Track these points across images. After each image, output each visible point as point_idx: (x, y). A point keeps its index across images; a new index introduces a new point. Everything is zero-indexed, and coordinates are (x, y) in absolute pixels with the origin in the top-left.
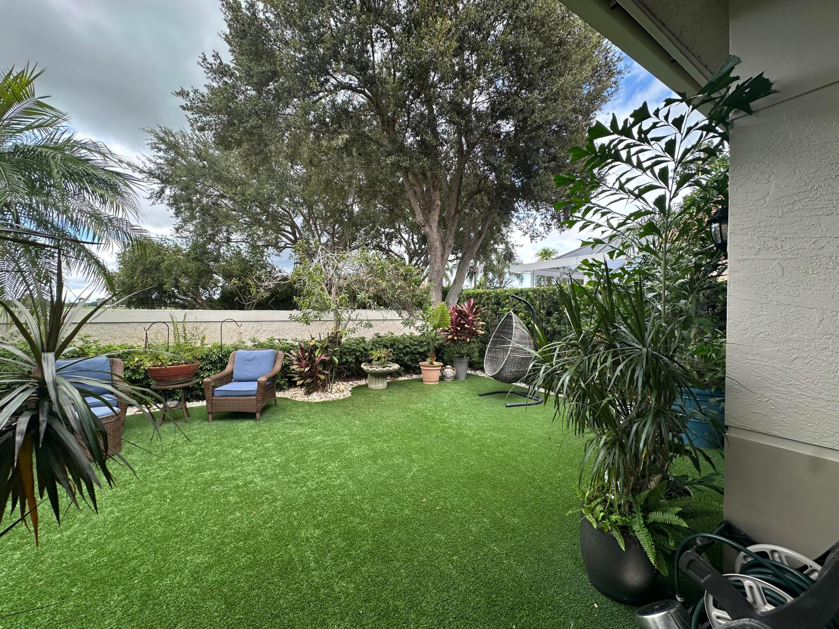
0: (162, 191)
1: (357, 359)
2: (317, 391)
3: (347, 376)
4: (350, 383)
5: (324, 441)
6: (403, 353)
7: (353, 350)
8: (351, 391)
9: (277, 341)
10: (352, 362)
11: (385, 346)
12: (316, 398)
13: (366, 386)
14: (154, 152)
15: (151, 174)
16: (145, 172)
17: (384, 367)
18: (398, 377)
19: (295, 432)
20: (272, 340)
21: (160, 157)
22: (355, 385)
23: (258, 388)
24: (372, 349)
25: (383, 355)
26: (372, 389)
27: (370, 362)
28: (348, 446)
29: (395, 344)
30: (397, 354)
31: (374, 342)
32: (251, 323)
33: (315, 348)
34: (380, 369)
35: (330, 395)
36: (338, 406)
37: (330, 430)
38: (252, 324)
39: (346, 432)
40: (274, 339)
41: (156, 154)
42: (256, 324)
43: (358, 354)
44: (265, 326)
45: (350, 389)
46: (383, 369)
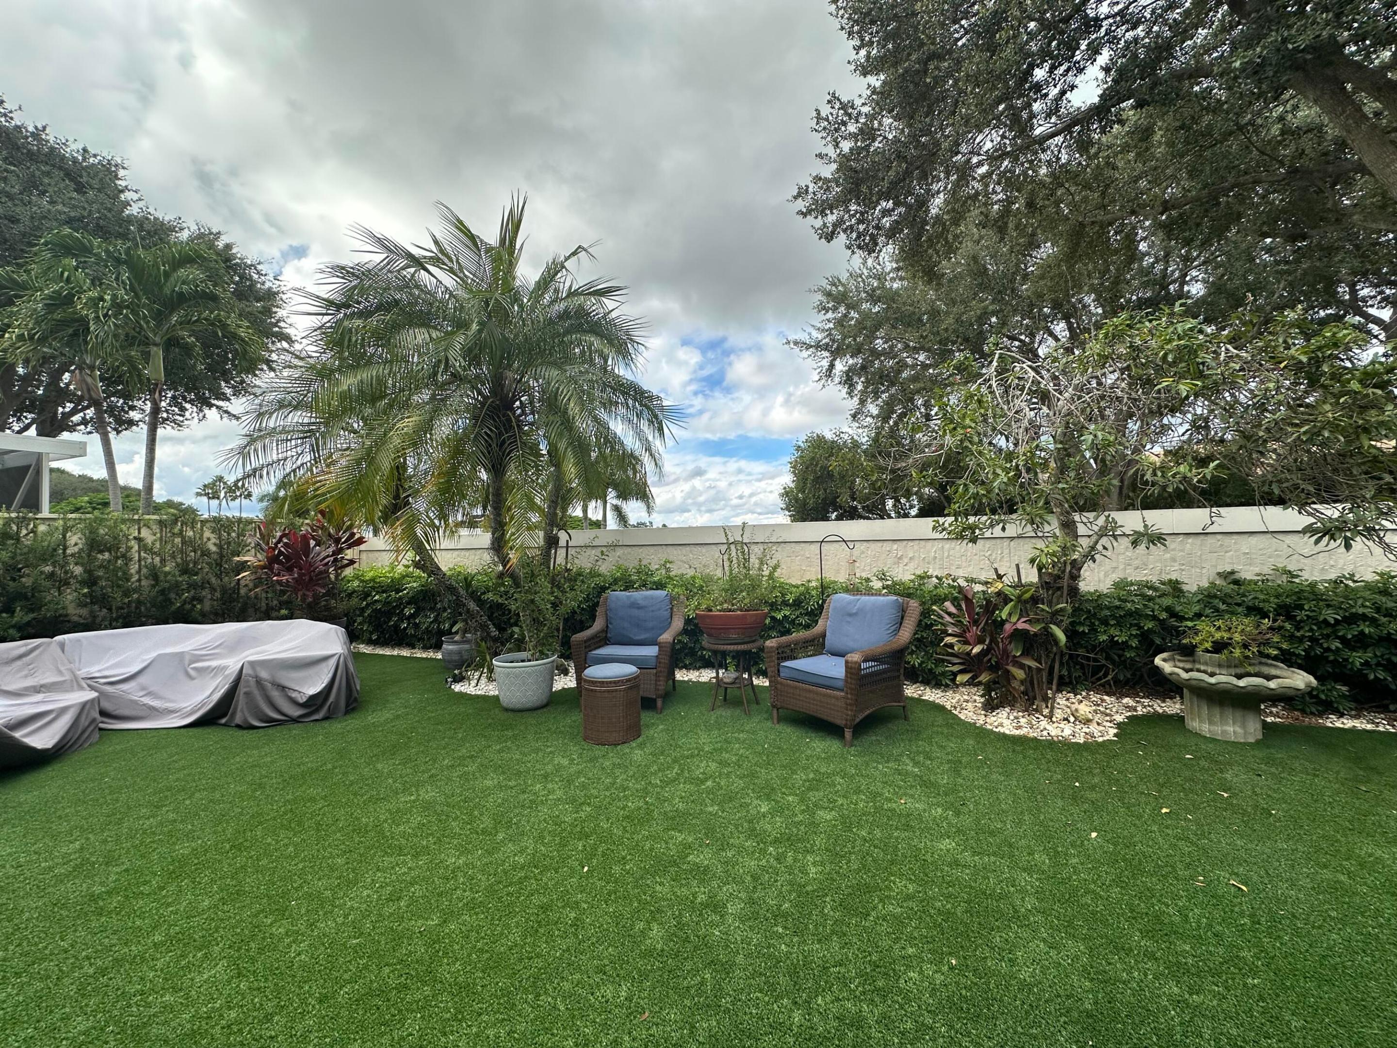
0: (832, 366)
1: (1145, 637)
2: (1013, 707)
3: (1116, 681)
4: (1126, 700)
5: (956, 863)
6: (1343, 640)
7: (1130, 614)
8: (1119, 725)
9: (935, 580)
10: (1125, 645)
11: (1256, 611)
12: (1006, 722)
13: (1178, 720)
14: (822, 316)
15: (818, 346)
16: (811, 347)
17: (1239, 677)
18: (1320, 715)
19: (904, 803)
20: (924, 577)
21: (829, 321)
22: (1140, 711)
23: (846, 676)
24: (1198, 616)
25: (1237, 637)
26: (1198, 735)
27: (1188, 652)
28: (1016, 915)
29: (1301, 607)
30: (1312, 639)
31: (1209, 596)
32: (885, 544)
33: (1003, 598)
34: (1223, 679)
35: (1044, 723)
36: (1057, 762)
37: (992, 833)
38: (887, 546)
39: (1041, 858)
40: (930, 577)
41: (825, 318)
42: (895, 547)
43: (1149, 625)
44: (911, 550)
45: (1119, 718)
46: (1234, 681)
